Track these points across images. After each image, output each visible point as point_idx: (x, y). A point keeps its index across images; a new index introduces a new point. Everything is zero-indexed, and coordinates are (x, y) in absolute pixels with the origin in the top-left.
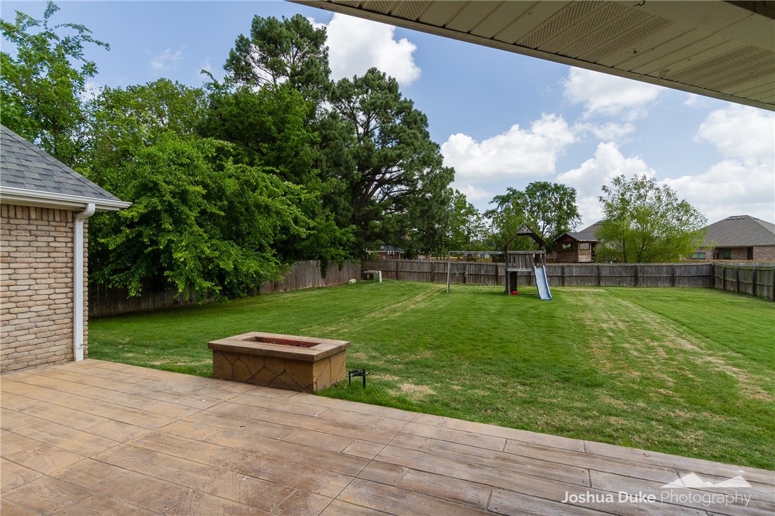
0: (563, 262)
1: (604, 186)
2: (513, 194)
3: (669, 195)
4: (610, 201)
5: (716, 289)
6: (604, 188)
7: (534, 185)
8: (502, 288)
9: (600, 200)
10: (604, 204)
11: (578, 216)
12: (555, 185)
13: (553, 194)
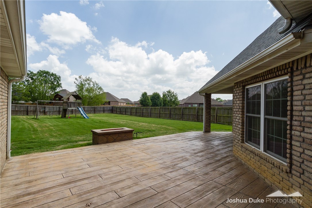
0: (56, 105)
1: (76, 78)
2: (31, 74)
3: (97, 84)
4: (78, 84)
5: (114, 113)
6: (76, 79)
7: (42, 72)
8: (60, 116)
9: (75, 83)
10: (76, 84)
11: (61, 87)
12: (52, 73)
13: (50, 77)
